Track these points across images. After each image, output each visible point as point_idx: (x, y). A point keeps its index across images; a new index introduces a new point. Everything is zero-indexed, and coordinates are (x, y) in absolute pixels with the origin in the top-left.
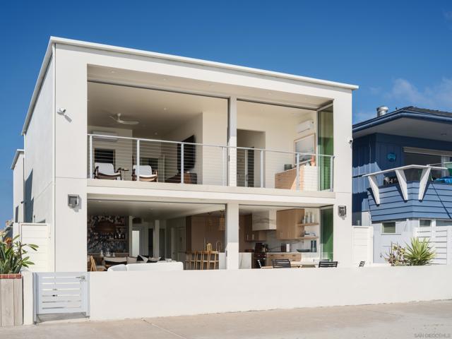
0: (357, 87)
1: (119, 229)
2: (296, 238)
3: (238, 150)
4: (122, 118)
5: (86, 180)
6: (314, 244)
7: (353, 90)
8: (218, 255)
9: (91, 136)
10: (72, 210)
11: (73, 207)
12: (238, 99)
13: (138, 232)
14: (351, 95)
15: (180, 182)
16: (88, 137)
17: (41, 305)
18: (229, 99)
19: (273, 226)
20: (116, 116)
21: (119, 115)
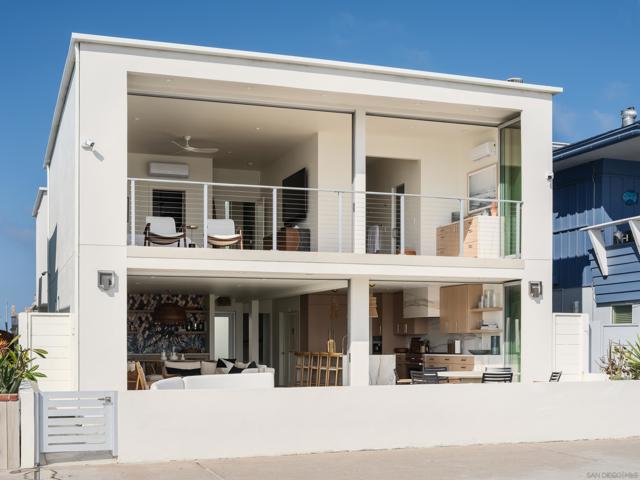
0: (561, 90)
1: (194, 314)
2: (469, 331)
3: (367, 196)
4: (192, 143)
5: (125, 249)
6: (495, 341)
7: (554, 94)
8: (341, 359)
9: (133, 181)
10: (104, 294)
11: (106, 289)
12: (367, 114)
13: (227, 319)
14: (551, 102)
15: (271, 248)
16: (129, 182)
17: (47, 440)
18: (353, 114)
19: (433, 312)
20: (182, 141)
21: (188, 138)
